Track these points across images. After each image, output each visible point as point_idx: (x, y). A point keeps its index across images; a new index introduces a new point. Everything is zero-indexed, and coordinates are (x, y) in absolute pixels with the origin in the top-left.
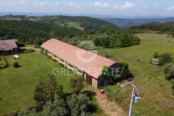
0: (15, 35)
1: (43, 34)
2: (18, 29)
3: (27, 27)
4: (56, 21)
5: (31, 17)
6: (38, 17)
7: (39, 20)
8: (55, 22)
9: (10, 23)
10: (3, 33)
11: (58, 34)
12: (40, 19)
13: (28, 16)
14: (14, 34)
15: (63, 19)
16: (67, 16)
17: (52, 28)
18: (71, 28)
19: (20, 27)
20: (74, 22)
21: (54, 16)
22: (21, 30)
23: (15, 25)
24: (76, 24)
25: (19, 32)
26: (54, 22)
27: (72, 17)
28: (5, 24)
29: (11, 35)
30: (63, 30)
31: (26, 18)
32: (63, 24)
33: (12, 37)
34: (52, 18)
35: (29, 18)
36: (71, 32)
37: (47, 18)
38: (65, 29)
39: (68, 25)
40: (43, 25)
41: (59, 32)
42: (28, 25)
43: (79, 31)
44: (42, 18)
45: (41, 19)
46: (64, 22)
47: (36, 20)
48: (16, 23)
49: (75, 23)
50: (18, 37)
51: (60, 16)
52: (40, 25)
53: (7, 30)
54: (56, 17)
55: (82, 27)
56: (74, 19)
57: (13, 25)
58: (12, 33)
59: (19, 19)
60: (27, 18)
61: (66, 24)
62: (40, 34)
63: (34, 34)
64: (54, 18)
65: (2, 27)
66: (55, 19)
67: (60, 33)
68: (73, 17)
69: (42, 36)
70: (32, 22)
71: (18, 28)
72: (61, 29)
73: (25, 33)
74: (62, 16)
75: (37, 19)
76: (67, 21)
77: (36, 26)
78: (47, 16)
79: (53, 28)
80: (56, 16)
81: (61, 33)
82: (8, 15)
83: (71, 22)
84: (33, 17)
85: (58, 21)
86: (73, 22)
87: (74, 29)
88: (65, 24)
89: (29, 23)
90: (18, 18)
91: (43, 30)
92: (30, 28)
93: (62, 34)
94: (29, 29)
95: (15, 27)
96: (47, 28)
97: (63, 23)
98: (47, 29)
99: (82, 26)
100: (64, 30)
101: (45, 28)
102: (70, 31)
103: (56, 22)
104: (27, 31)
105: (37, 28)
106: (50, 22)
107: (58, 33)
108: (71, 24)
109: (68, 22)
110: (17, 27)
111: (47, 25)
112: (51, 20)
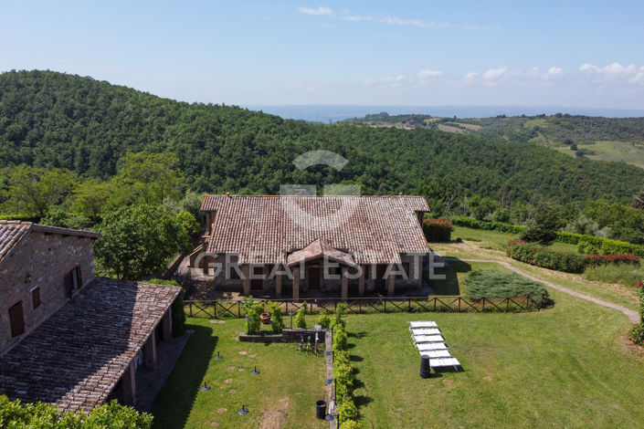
0: (387, 179)
1: (486, 183)
2: (401, 156)
3: (432, 153)
4: (541, 136)
5: (445, 120)
6: (470, 121)
7: (474, 132)
8: (535, 139)
9: (377, 138)
10: (354, 168)
11: (548, 189)
12: (476, 127)
14: (385, 173)
15: (573, 128)
16: (588, 118)
17: (523, 162)
18: (613, 165)
19: (408, 152)
20: (623, 140)
21: (531, 118)
22: (409, 161)
23: (392, 143)
24: (633, 151)
25: (402, 170)
26: (530, 140)
27: (611, 119)
28: (363, 139)
29: (377, 176)
30: (572, 170)
31: (430, 123)
32: (569, 147)
33: (376, 184)
34: (526, 126)
35: (438, 122)
36: (612, 183)
37: (504, 124)
38: (581, 167)
39: (593, 153)
40: (490, 148)
41: (556, 179)
42: (435, 145)
44: (487, 125)
46: (574, 139)
49: (627, 145)
50: (396, 186)
51: (559, 115)
52: (477, 148)
53: (367, 161)
54: (542, 120)
56: (625, 129)
58: (380, 171)
60: (433, 125)
61: (585, 147)
62: (477, 182)
63: (453, 180)
64: (530, 125)
65: (352, 149)
66: (537, 129)
67: (557, 184)
68: (616, 119)
69: (484, 190)
70: (448, 136)
71: (401, 154)
72: (564, 169)
73: (420, 173)
74: (567, 116)
75: (468, 126)
76: (587, 136)
77: (462, 151)
78: (504, 117)
79: (529, 161)
80: (543, 116)
81: (562, 183)
83: (606, 140)
84: (454, 120)
85: (549, 136)
86: (616, 142)
87: (623, 172)
88: (579, 147)
89: (439, 139)
91: (488, 166)
92: (441, 155)
93: (565, 187)
94: (437, 159)
95: (392, 150)
96: (503, 162)
97: (569, 143)
98: (504, 165)
100: (580, 170)
101: (496, 161)
102: (608, 177)
104: (428, 168)
105: (466, 160)
106: (515, 138)
107: (550, 183)
108: (606, 151)
109: (592, 141)
110: (396, 151)
111: (505, 150)
112: (518, 130)
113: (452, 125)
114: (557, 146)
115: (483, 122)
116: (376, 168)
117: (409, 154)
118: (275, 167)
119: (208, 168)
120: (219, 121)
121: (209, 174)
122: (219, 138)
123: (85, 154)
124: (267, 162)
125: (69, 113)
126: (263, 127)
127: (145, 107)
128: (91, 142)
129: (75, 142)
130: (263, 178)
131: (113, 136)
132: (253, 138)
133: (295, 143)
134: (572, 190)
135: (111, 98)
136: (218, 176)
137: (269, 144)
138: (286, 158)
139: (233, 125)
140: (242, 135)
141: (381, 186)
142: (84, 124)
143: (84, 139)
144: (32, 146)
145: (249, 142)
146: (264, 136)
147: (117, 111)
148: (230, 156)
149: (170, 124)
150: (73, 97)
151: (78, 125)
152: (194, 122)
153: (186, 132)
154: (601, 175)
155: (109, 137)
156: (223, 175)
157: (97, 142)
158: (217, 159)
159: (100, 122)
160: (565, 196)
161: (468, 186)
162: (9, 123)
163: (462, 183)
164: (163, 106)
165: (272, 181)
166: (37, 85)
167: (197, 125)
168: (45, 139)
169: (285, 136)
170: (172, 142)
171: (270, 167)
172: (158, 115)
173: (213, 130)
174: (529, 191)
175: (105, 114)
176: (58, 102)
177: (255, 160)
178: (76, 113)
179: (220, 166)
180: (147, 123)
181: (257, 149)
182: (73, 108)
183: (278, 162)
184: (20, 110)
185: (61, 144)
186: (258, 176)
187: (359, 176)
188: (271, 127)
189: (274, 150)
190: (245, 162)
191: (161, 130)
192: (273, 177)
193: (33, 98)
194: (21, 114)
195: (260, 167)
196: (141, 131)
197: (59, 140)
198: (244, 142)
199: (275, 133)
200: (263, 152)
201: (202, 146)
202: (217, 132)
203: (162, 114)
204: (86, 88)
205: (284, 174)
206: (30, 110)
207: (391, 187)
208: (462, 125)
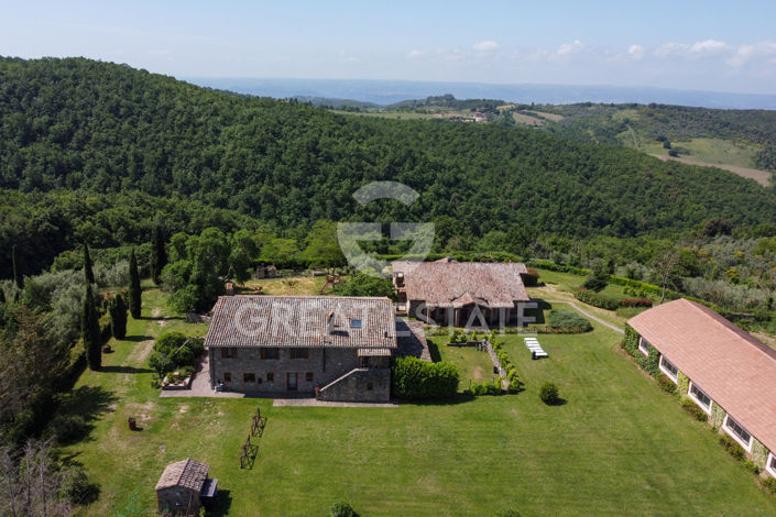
0: (459, 187)
1: (565, 192)
2: (474, 160)
3: (507, 156)
4: (631, 131)
5: (521, 108)
6: (550, 109)
7: (555, 123)
8: (623, 134)
9: (447, 138)
10: (425, 176)
11: (633, 198)
12: (557, 118)
14: (458, 181)
15: (668, 122)
16: (685, 109)
17: (607, 167)
18: (706, 171)
19: (481, 155)
20: (723, 137)
21: (621, 107)
22: (482, 166)
23: (463, 144)
24: (734, 150)
25: (475, 178)
26: (619, 135)
27: (712, 111)
28: (432, 139)
29: (449, 185)
30: (661, 177)
31: (504, 112)
32: (662, 145)
33: (448, 193)
34: (614, 117)
35: (513, 110)
36: (703, 192)
37: (589, 115)
38: (670, 174)
39: (688, 153)
40: (572, 149)
41: (642, 185)
42: (511, 147)
43: (743, 190)
44: (570, 115)
45: (562, 118)
46: (668, 134)
47: (539, 122)
48: (469, 136)
49: (726, 144)
50: (469, 195)
51: (654, 106)
52: (558, 149)
53: (438, 167)
54: (634, 111)
55: (767, 167)
56: (727, 125)
57: (456, 146)
58: (452, 180)
59: (478, 115)
60: (507, 114)
61: (679, 145)
62: (556, 192)
63: (530, 189)
64: (620, 116)
65: (422, 153)
66: (627, 121)
67: (644, 193)
68: (717, 112)
69: (562, 201)
70: (524, 134)
71: (473, 157)
72: (651, 176)
73: (495, 180)
74: (662, 106)
75: (547, 115)
76: (683, 132)
77: (541, 154)
78: (589, 105)
79: (614, 166)
80: (634, 106)
81: (647, 192)
82: (437, 98)
83: (704, 137)
84: (532, 107)
85: (640, 131)
86: (715, 140)
87: (717, 179)
88: (673, 144)
89: (515, 139)
90: (474, 110)
91: (569, 170)
92: (517, 159)
93: (651, 196)
94: (513, 163)
95: (463, 153)
96: (585, 165)
97: (662, 139)
98: (586, 170)
99: (763, 162)
100: (669, 178)
101: (578, 165)
102: (698, 185)
103: (630, 136)
104: (504, 175)
105: (545, 164)
106: (600, 132)
107: (636, 190)
108: (703, 153)
109: (688, 138)
110: (469, 154)
111: (588, 151)
112: (604, 123)
113: (529, 114)
114: (648, 143)
115: (566, 110)
116: (448, 175)
117: (482, 158)
118: (343, 176)
119: (271, 176)
120: (279, 122)
121: (272, 184)
122: (280, 142)
123: (139, 159)
124: (334, 169)
125: (115, 110)
126: (326, 130)
127: (196, 104)
128: (143, 145)
129: (125, 146)
130: (331, 187)
131: (166, 139)
132: (317, 143)
133: (361, 147)
134: (658, 201)
135: (157, 93)
136: (282, 185)
137: (335, 149)
138: (354, 165)
139: (295, 127)
140: (305, 140)
141: (453, 196)
142: (134, 124)
143: (135, 142)
144: (80, 149)
145: (314, 148)
146: (329, 140)
147: (167, 109)
148: (295, 163)
149: (225, 125)
150: (117, 93)
151: (126, 125)
152: (253, 123)
154: (692, 182)
155: (162, 140)
156: (288, 184)
157: (149, 145)
158: (281, 166)
159: (150, 122)
160: (650, 207)
161: (547, 196)
162: (51, 123)
163: (540, 192)
164: (215, 103)
165: (340, 191)
166: (75, 77)
167: (256, 127)
168: (92, 141)
169: (350, 140)
170: (230, 146)
171: (337, 176)
172: (212, 115)
173: (274, 133)
174: (612, 202)
175: (154, 112)
176: (101, 99)
177: (321, 168)
178: (122, 111)
179: (283, 174)
180: (201, 124)
181: (323, 156)
182: (118, 106)
183: (346, 171)
184: (60, 107)
185: (110, 148)
186: (325, 186)
187: (431, 185)
188: (334, 129)
189: (340, 157)
190: (311, 170)
191: (217, 132)
192: (341, 187)
193: (73, 93)
194: (63, 112)
195: (326, 175)
196: (195, 133)
197: (107, 142)
198: (308, 148)
199: (339, 136)
201: (262, 151)
202: (277, 135)
203: (215, 113)
204: (128, 81)
205: (352, 183)
206: (72, 107)
207: (464, 197)
208: (540, 114)
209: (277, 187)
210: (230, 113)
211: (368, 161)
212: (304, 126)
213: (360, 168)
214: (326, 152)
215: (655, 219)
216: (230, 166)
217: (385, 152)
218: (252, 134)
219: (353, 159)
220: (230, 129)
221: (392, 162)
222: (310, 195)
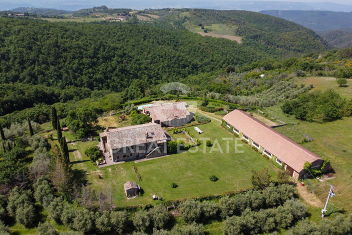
1: (169, 55)
2: (128, 43)
3: (142, 40)
4: (188, 22)
5: (140, 12)
6: (153, 13)
7: (156, 20)
8: (185, 23)
9: (114, 33)
11: (194, 54)
12: (156, 17)
13: (135, 10)
14: (125, 54)
15: (202, 17)
16: (207, 11)
17: (183, 41)
18: (219, 39)
19: (131, 40)
20: (223, 23)
21: (183, 11)
22: (132, 45)
23: (122, 35)
24: (227, 29)
25: (131, 52)
26: (183, 24)
29: (122, 57)
30: (203, 44)
31: (132, 15)
32: (201, 28)
33: (122, 60)
34: (180, 16)
35: (136, 14)
36: (219, 49)
37: (170, 15)
38: (207, 42)
39: (211, 31)
40: (168, 34)
41: (197, 48)
42: (143, 35)
43: (233, 47)
44: (161, 15)
45: (158, 17)
46: (203, 22)
47: (149, 19)
48: (124, 31)
49: (224, 26)
50: (131, 61)
51: (195, 10)
52: (161, 35)
53: (115, 49)
54: (188, 13)
57: (119, 37)
58: (122, 54)
59: (121, 18)
60: (134, 16)
61: (207, 27)
62: (165, 55)
64: (182, 15)
65: (107, 43)
66: (186, 17)
67: (198, 51)
69: (169, 59)
71: (128, 41)
72: (200, 44)
73: (139, 52)
74: (199, 10)
75: (152, 16)
76: (208, 21)
77: (156, 37)
79: (185, 40)
80: (188, 10)
81: (200, 51)
82: (98, 8)
84: (145, 12)
85: (191, 22)
87: (224, 43)
88: (205, 27)
89: (143, 31)
90: (119, 15)
91: (168, 44)
92: (146, 41)
94: (145, 43)
95: (123, 40)
96: (174, 41)
97: (200, 25)
98: (174, 43)
99: (238, 33)
100: (207, 44)
101: (171, 41)
102: (218, 46)
103: (188, 24)
104: (142, 49)
106: (177, 23)
109: (210, 24)
110: (125, 40)
111: (174, 34)
112: (177, 19)
113: (144, 15)
114: (196, 27)
115: (160, 13)
116: (120, 52)
117: (132, 41)
118: (74, 58)
119: (38, 61)
120: (35, 33)
121: (39, 65)
122: (38, 43)
124: (69, 55)
126: (60, 35)
130: (69, 64)
132: (57, 43)
134: (204, 54)
137: (67, 45)
138: (78, 52)
139: (44, 35)
140: (51, 42)
141: (124, 61)
145: (56, 45)
148: (49, 54)
153: (18, 41)
154: (215, 45)
160: (201, 57)
161: (162, 57)
163: (159, 56)
165: (75, 65)
167: (23, 36)
169: (73, 39)
170: (12, 47)
171: (71, 58)
173: (34, 39)
174: (187, 57)
177: (62, 55)
179: (44, 59)
181: (62, 49)
183: (75, 55)
186: (66, 63)
187: (114, 57)
188: (64, 34)
189: (70, 48)
190: (58, 57)
192: (74, 63)
195: (66, 58)
198: (54, 45)
199: (67, 38)
200: (65, 50)
201: (30, 48)
205: (79, 61)
207: (129, 62)
208: (149, 15)
209: (43, 66)
210: (7, 30)
211: (84, 49)
212: (48, 34)
213: (81, 53)
214: (63, 47)
215: (204, 62)
216: (15, 58)
217: (90, 43)
218: (23, 40)
219: (77, 49)
220: (10, 38)
221: (95, 49)
222: (60, 69)
